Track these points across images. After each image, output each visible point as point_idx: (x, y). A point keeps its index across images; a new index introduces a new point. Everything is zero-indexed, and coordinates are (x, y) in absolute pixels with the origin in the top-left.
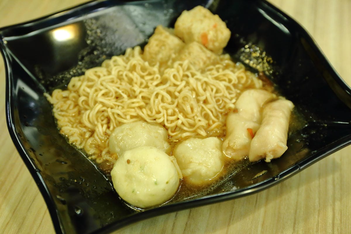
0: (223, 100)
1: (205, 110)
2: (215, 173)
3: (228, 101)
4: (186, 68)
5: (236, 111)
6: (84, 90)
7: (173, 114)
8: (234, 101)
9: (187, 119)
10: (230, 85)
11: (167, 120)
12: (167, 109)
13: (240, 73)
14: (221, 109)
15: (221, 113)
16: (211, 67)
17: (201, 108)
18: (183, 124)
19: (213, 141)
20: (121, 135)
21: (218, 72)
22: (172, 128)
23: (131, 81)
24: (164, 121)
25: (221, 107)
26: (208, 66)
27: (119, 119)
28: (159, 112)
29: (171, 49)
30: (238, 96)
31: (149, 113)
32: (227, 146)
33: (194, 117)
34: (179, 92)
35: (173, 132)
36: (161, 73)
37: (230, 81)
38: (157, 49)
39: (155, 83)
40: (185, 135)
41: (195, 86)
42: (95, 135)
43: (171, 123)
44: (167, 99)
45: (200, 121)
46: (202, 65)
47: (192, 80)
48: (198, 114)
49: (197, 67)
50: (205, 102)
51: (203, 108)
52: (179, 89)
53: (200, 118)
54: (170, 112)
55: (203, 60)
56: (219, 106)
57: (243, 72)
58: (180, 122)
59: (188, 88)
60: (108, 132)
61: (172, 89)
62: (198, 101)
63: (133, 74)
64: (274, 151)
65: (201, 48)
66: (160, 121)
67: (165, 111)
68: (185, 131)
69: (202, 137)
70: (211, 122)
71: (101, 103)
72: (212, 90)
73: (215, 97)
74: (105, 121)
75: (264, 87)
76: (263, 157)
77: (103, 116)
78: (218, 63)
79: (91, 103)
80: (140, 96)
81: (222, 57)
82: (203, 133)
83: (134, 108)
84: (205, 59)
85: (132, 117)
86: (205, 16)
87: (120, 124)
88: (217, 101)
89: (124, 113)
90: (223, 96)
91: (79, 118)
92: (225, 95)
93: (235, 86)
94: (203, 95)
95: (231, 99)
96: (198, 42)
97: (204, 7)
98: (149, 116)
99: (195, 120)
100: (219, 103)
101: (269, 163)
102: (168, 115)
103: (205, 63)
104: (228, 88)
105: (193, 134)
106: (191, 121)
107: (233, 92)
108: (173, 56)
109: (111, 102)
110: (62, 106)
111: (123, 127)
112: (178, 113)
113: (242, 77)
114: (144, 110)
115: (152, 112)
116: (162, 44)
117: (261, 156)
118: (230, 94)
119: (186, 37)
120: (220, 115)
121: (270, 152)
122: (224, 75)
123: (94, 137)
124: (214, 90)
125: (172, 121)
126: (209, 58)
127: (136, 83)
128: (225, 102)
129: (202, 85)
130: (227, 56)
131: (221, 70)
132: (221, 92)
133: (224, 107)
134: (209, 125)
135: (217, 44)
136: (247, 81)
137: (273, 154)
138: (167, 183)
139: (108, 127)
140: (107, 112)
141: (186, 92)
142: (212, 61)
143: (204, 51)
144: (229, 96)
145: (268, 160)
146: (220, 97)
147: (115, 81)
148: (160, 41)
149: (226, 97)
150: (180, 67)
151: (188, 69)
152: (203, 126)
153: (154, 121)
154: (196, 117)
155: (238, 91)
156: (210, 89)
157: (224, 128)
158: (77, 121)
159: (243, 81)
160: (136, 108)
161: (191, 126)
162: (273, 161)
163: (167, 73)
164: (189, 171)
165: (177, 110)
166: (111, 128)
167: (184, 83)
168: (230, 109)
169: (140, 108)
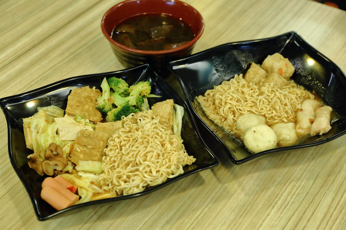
0: (294, 105)
1: (286, 109)
2: (294, 140)
3: (296, 105)
4: (272, 87)
5: (301, 110)
6: (218, 97)
7: (270, 111)
8: (300, 105)
9: (277, 113)
10: (297, 97)
11: (267, 113)
12: (266, 108)
13: (302, 91)
14: (293, 109)
15: (294, 111)
16: (285, 87)
17: (283, 108)
18: (275, 115)
19: (291, 125)
20: (243, 120)
21: (290, 89)
22: (269, 117)
23: (243, 93)
24: (265, 114)
25: (293, 108)
26: (283, 86)
27: (241, 112)
28: (262, 109)
29: (261, 76)
30: (302, 103)
31: (256, 109)
32: (299, 127)
33: (280, 112)
34: (271, 99)
35: (269, 120)
36: (259, 89)
37: (297, 94)
38: (253, 76)
39: (256, 94)
40: (276, 121)
41: (279, 97)
42: (228, 120)
43: (269, 115)
44: (266, 103)
45: (283, 114)
46: (280, 85)
47: (277, 93)
48: (282, 111)
49: (277, 87)
50: (286, 105)
51: (284, 108)
52: (271, 97)
53: (283, 113)
54: (268, 109)
55: (280, 83)
56: (292, 107)
57: (303, 90)
58: (274, 114)
59: (275, 97)
60: (235, 119)
61: (267, 97)
62: (282, 104)
63: (244, 89)
64: (324, 129)
65: (279, 77)
66: (263, 113)
67: (266, 109)
68: (276, 119)
69: (286, 123)
70: (289, 115)
71: (229, 103)
72: (289, 99)
73: (290, 103)
74: (232, 113)
75: (315, 99)
76: (318, 132)
77: (230, 110)
78: (288, 85)
79: (223, 104)
80: (250, 101)
81: (290, 81)
82: (286, 121)
83: (248, 106)
84: (281, 82)
85: (248, 111)
86: (281, 59)
87: (241, 114)
88: (291, 105)
89: (243, 109)
90: (294, 102)
91: (216, 111)
92: (295, 102)
93: (299, 97)
94: (284, 101)
95: (299, 104)
96: (277, 73)
97: (278, 53)
98: (256, 111)
99: (281, 114)
100: (292, 106)
101: (321, 135)
102: (267, 111)
103: (281, 85)
104: (296, 98)
105: (280, 121)
106: (279, 114)
107: (299, 101)
108: (263, 80)
109: (234, 103)
110: (205, 105)
111: (244, 116)
112: (272, 110)
113: (303, 93)
114: (254, 108)
115: (258, 109)
116: (256, 73)
117: (317, 132)
118: (298, 101)
119: (269, 70)
120: (293, 112)
121: (322, 129)
122: (293, 91)
123: (227, 121)
124: (290, 99)
125: (269, 114)
126: (283, 82)
127: (246, 94)
128: (295, 106)
129: (283, 96)
130: (293, 81)
131: (291, 89)
132: (293, 100)
133: (295, 108)
134: (288, 117)
135: (287, 75)
136: (306, 95)
137: (323, 131)
138: (274, 142)
139: (235, 116)
140: (233, 108)
141: (275, 99)
142: (285, 84)
143: (280, 78)
144: (297, 102)
145: (321, 134)
146: (293, 102)
147: (235, 93)
148: (255, 71)
149: (296, 103)
150: (269, 86)
151: (273, 87)
152: (285, 117)
153: (260, 114)
154: (281, 113)
155: (302, 100)
156: (287, 98)
157: (296, 119)
158: (216, 113)
159: (304, 95)
160: (249, 107)
161: (279, 117)
162: (323, 134)
163: (262, 89)
164: (281, 138)
165: (271, 108)
166: (236, 117)
167: (273, 95)
168: (298, 109)
169: (251, 107)
